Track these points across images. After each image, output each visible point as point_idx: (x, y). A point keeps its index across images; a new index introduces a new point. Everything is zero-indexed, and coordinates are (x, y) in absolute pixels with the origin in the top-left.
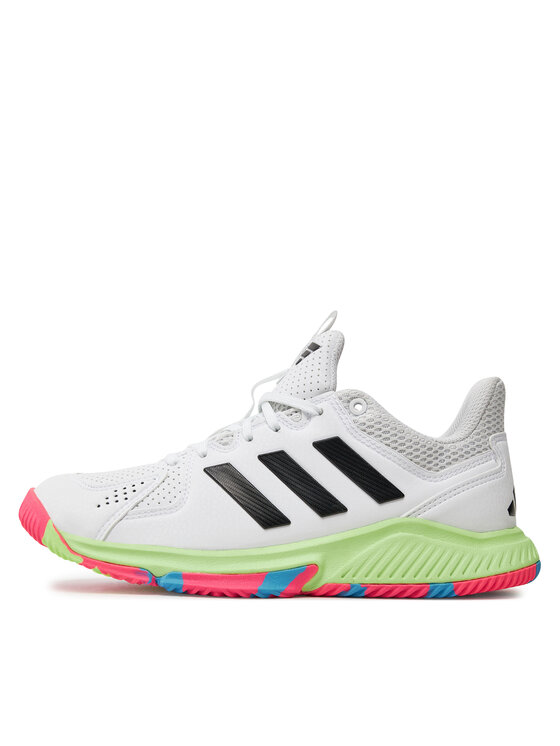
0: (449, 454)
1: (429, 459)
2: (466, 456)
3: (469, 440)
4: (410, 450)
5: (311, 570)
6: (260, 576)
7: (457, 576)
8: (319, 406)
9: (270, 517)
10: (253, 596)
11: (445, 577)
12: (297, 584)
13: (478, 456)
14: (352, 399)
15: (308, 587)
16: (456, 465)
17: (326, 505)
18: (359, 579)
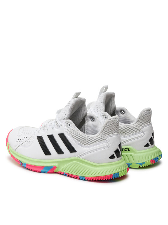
0: (91, 140)
1: (85, 142)
2: (97, 141)
3: (99, 137)
4: (79, 139)
5: (55, 167)
6: (43, 167)
7: (86, 175)
8: (61, 124)
9: (47, 152)
10: (40, 172)
11: (83, 175)
12: (52, 170)
13: (101, 142)
14: (68, 123)
15: (55, 171)
16: (93, 144)
17: (59, 151)
18: (65, 172)
